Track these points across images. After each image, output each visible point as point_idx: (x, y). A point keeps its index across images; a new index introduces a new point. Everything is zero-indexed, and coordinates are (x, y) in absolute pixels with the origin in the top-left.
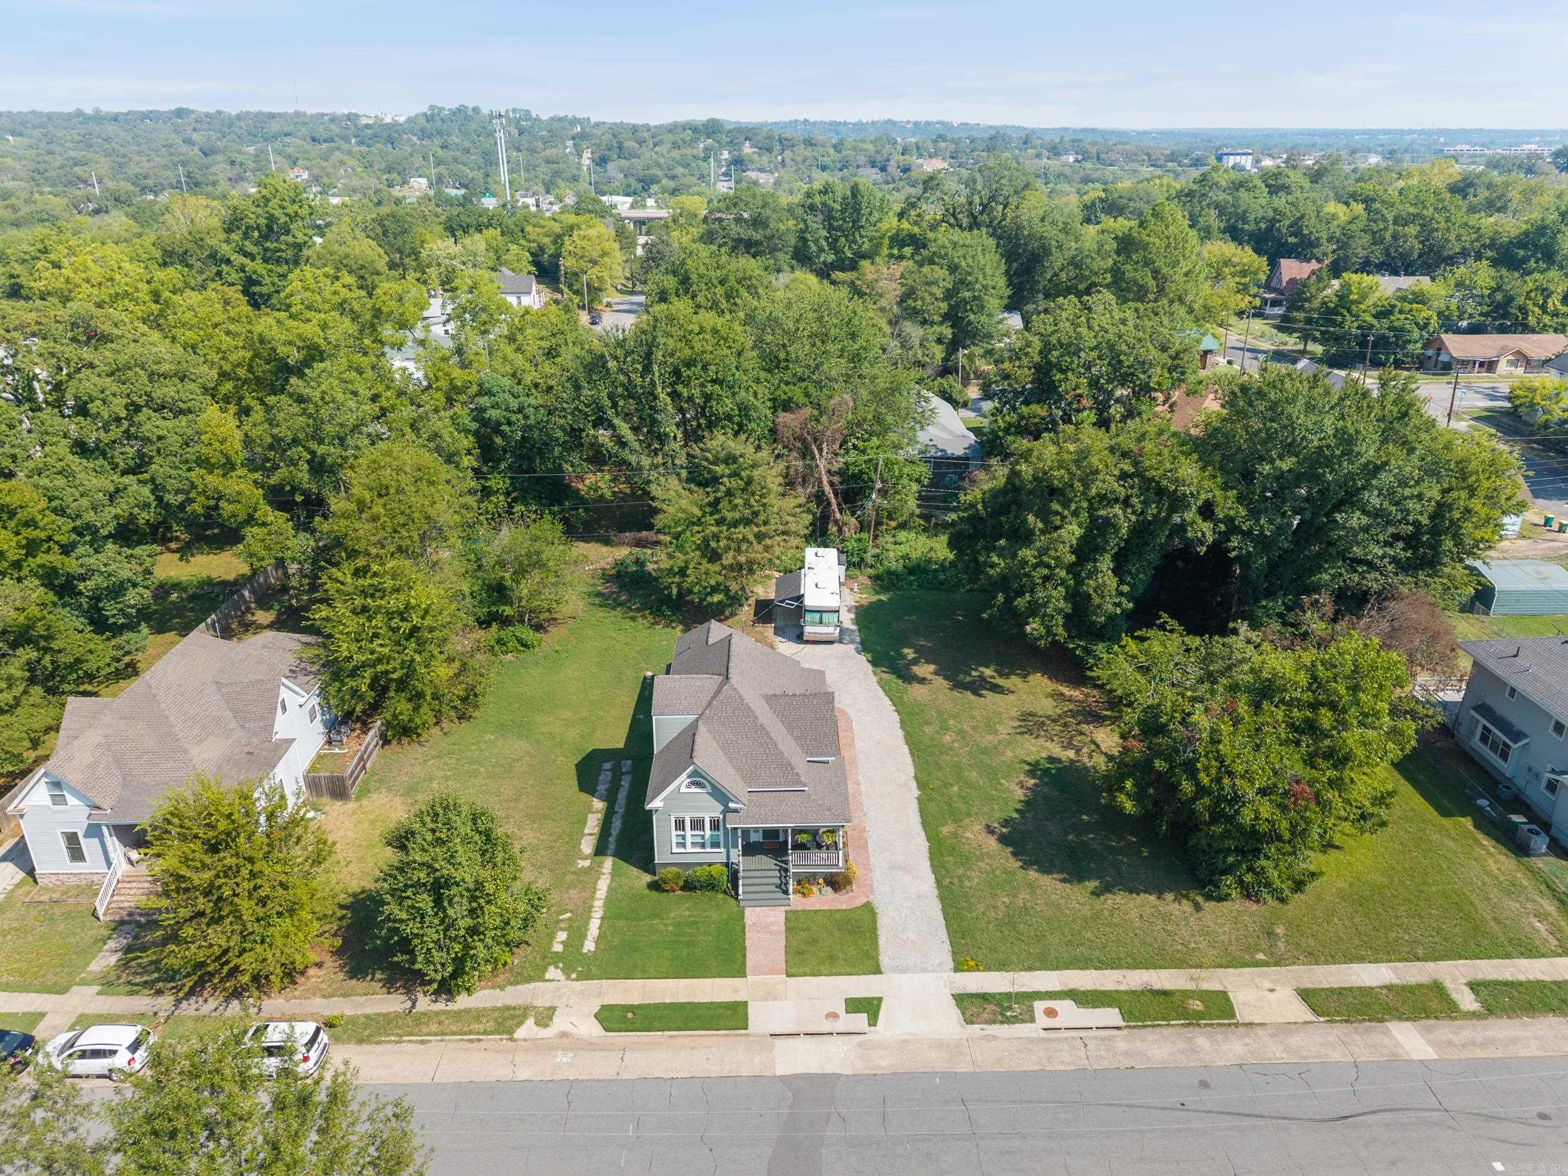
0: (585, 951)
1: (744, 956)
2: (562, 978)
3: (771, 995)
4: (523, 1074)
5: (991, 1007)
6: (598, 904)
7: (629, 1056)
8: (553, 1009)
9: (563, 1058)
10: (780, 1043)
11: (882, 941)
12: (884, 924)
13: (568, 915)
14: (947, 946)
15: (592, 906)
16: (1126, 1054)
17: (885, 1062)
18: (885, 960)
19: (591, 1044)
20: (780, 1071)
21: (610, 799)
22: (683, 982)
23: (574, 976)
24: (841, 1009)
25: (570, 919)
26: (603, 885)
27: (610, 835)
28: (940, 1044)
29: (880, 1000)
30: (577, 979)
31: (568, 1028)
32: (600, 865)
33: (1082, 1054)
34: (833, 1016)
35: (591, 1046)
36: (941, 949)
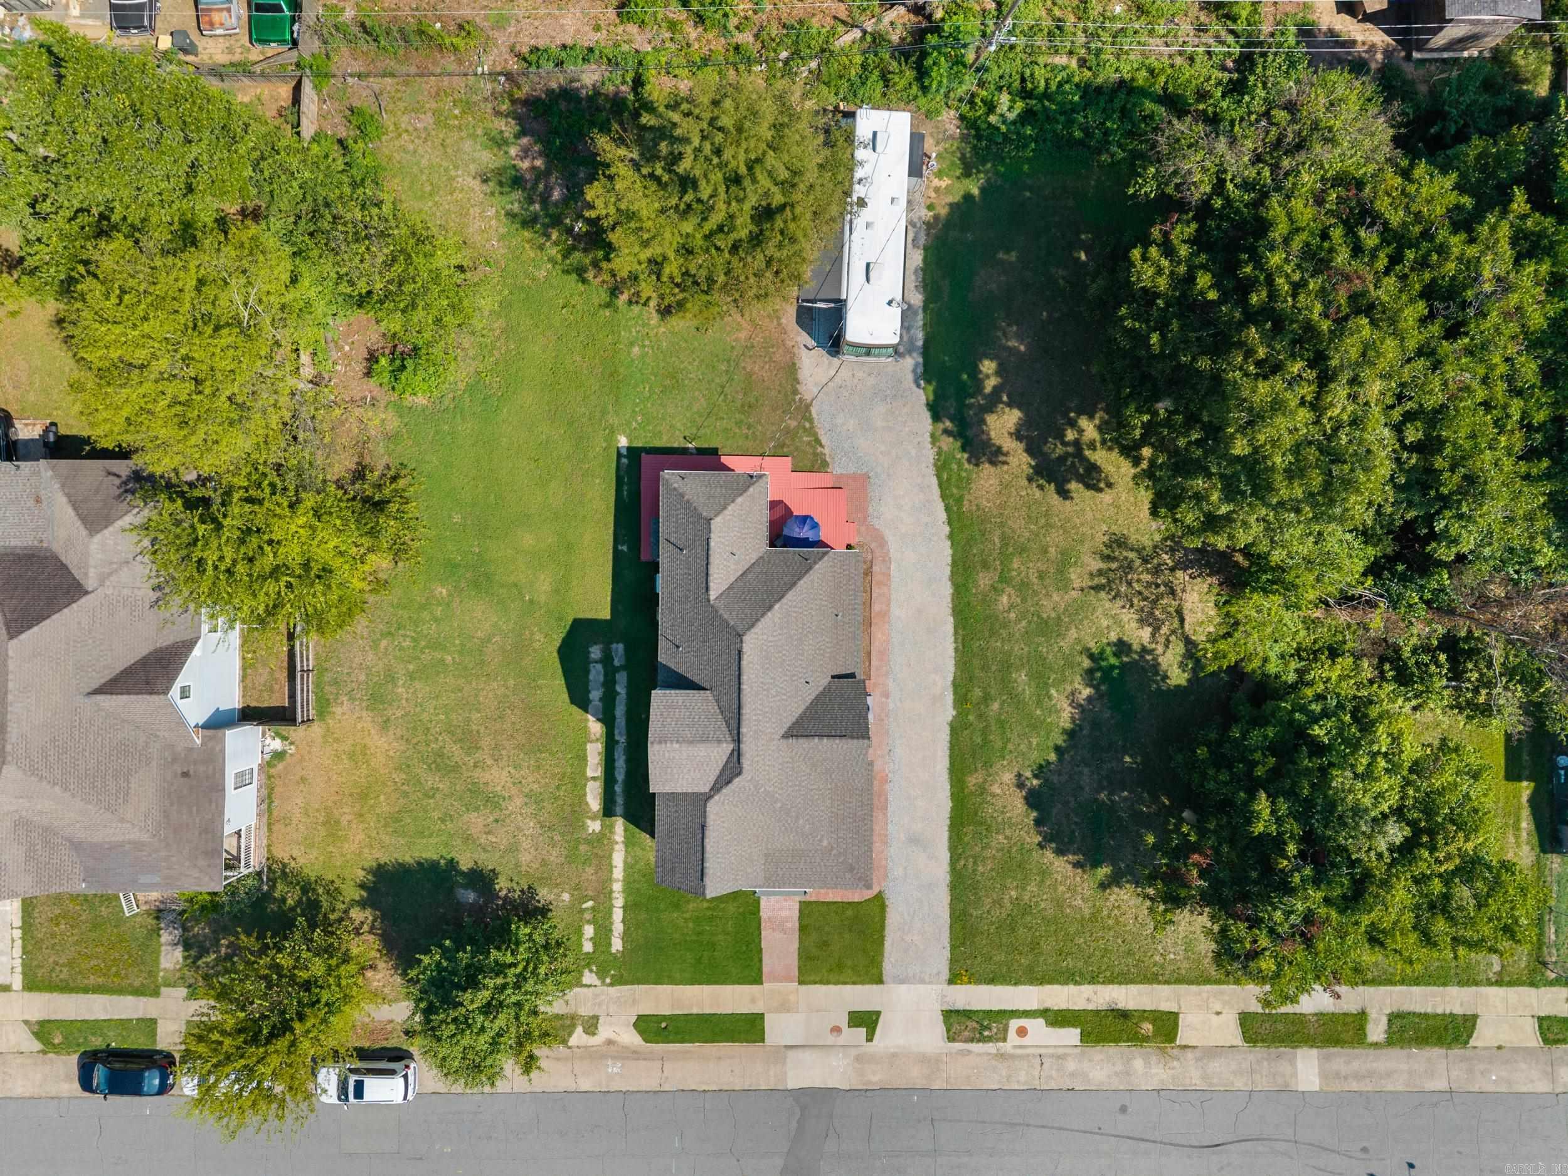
0: (614, 950)
1: (761, 960)
2: (598, 983)
3: (785, 1007)
4: (585, 1085)
5: (972, 1024)
6: (617, 887)
7: (668, 1066)
8: (596, 1018)
9: (614, 1068)
10: (791, 1054)
11: (887, 944)
12: (893, 919)
13: (590, 904)
14: (947, 954)
15: (611, 892)
16: (1072, 1075)
17: (876, 1077)
18: (889, 966)
19: (635, 1052)
20: (791, 1085)
21: (607, 720)
22: (707, 989)
23: (608, 980)
24: (843, 1022)
25: (593, 908)
26: (618, 858)
27: (615, 781)
28: (924, 1059)
29: (878, 1013)
30: (611, 985)
31: (613, 1036)
32: (611, 827)
33: (1036, 1073)
34: (836, 1030)
35: (634, 1054)
36: (940, 958)
